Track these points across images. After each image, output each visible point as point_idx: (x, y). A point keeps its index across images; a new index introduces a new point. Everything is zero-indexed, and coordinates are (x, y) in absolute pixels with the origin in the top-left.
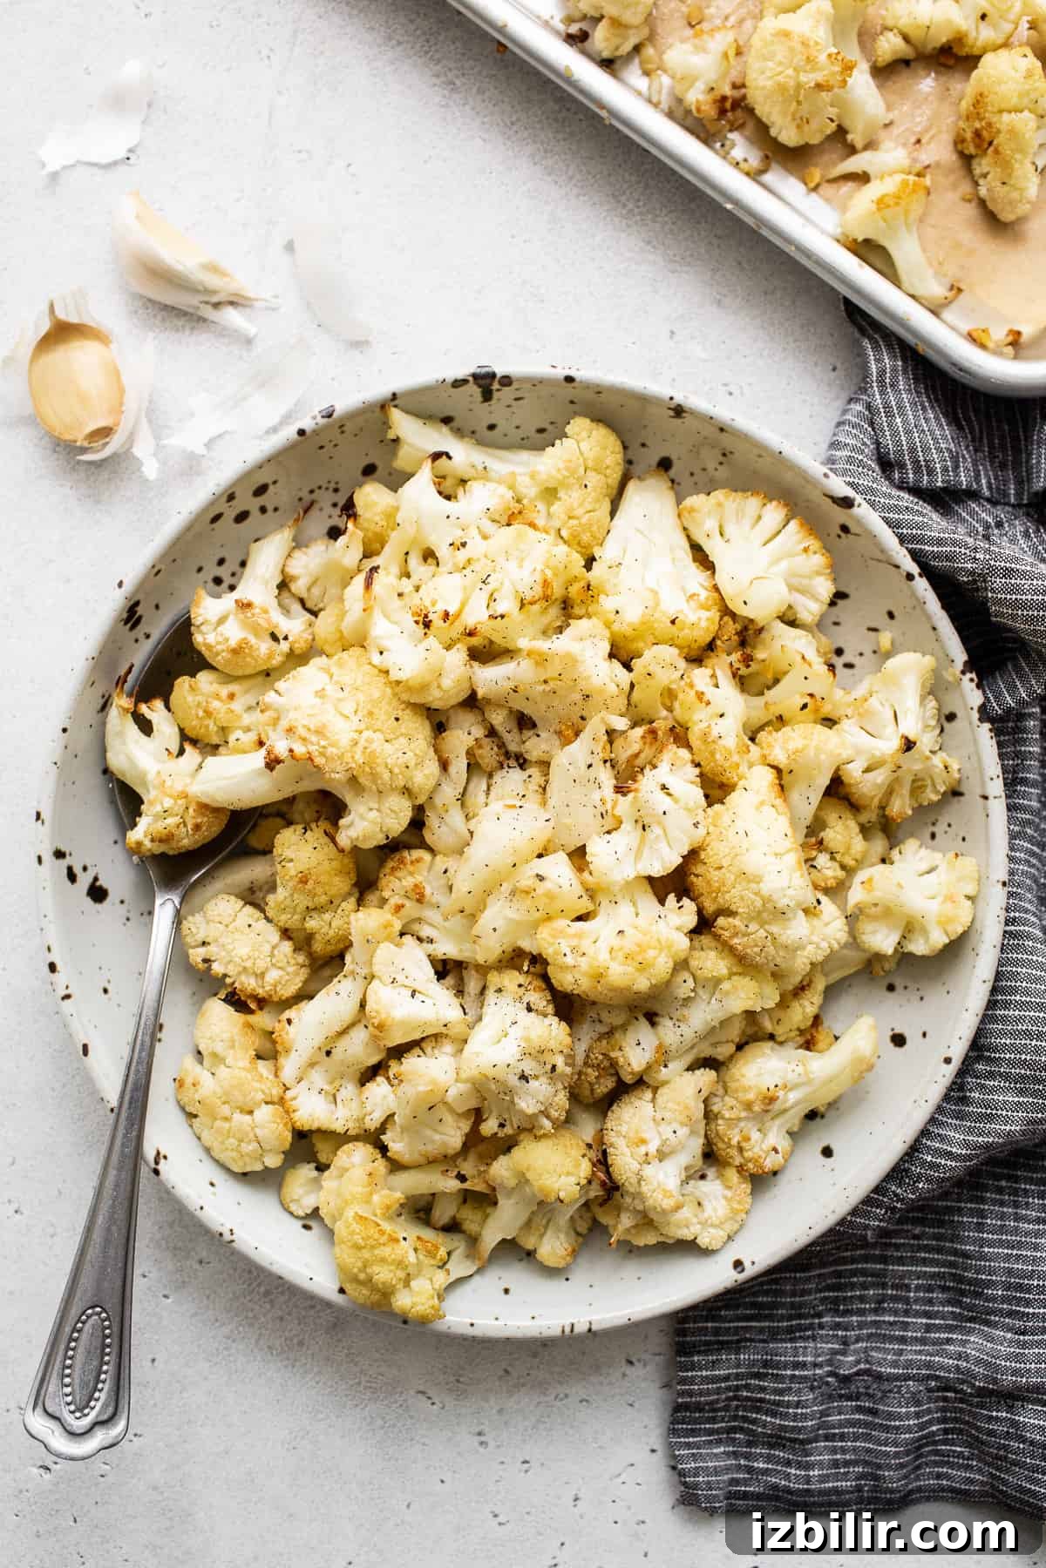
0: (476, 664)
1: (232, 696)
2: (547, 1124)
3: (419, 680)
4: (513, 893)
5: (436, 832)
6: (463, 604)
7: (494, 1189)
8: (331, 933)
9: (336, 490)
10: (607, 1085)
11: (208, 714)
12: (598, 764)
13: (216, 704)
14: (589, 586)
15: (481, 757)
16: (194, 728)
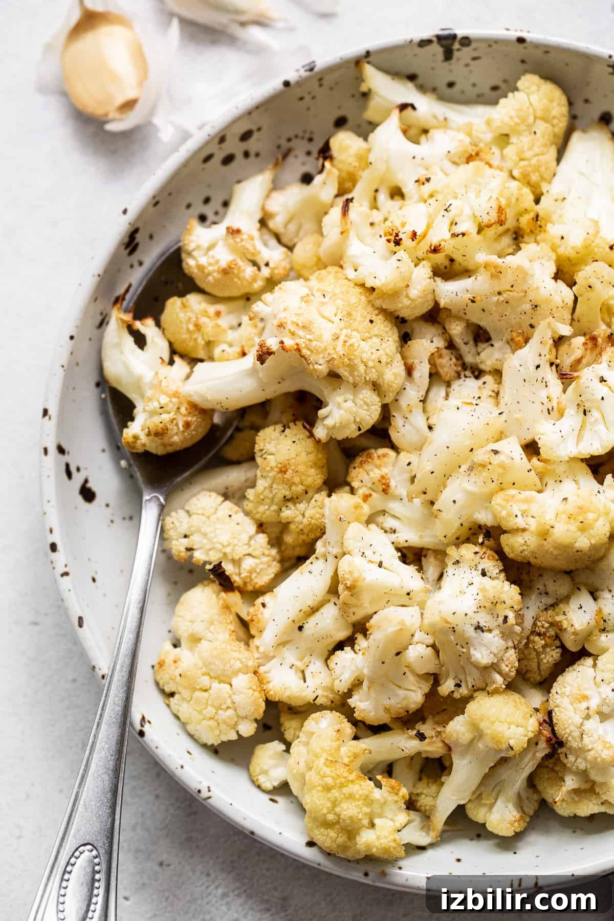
0: (438, 280)
1: (218, 314)
2: (499, 679)
3: (392, 286)
4: (471, 469)
5: (400, 431)
6: (429, 226)
7: (450, 749)
8: (305, 521)
9: (310, 140)
10: (552, 656)
11: (198, 327)
12: (545, 367)
13: (204, 320)
14: (537, 216)
15: (442, 367)
16: (184, 341)
